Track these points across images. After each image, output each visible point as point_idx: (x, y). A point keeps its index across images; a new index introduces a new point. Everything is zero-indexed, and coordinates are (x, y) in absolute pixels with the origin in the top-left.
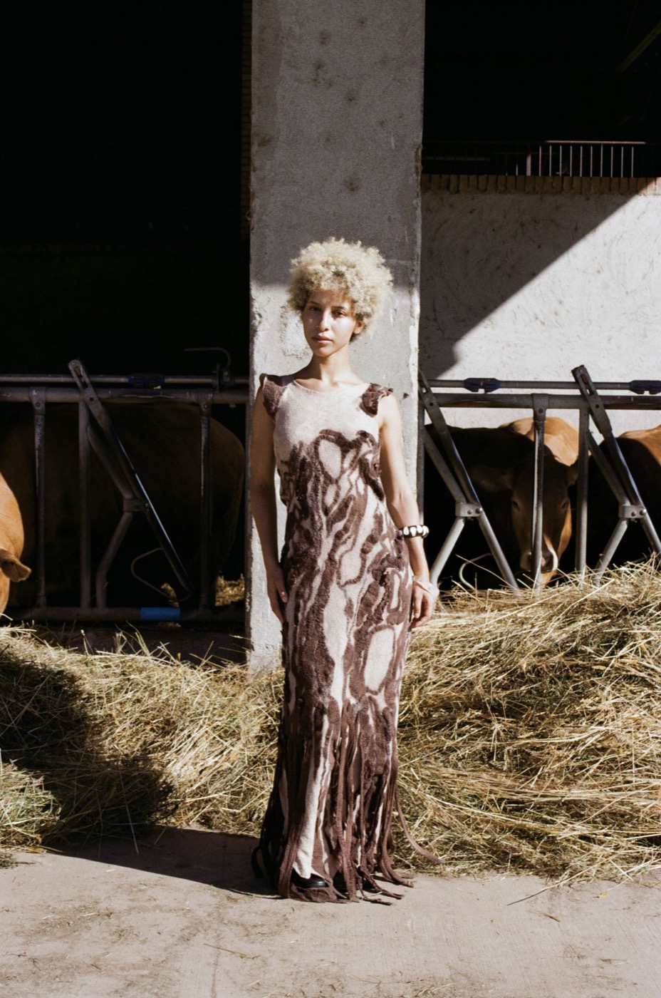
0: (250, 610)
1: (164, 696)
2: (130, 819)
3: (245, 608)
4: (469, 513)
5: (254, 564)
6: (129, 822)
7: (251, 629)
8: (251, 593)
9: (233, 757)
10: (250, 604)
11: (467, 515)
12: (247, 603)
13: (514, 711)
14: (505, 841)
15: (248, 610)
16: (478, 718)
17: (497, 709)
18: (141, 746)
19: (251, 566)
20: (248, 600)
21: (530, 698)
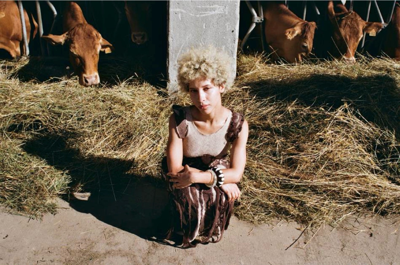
0: (168, 66)
1: (127, 121)
2: (111, 182)
3: (166, 65)
4: (258, 21)
5: (170, 47)
6: (111, 183)
7: (169, 74)
8: (169, 59)
9: (159, 149)
10: (168, 63)
11: (257, 22)
12: (167, 63)
13: (285, 134)
14: (282, 204)
15: (167, 66)
16: (268, 135)
17: (277, 131)
18: (118, 143)
19: (169, 47)
20: (167, 62)
21: (293, 128)
